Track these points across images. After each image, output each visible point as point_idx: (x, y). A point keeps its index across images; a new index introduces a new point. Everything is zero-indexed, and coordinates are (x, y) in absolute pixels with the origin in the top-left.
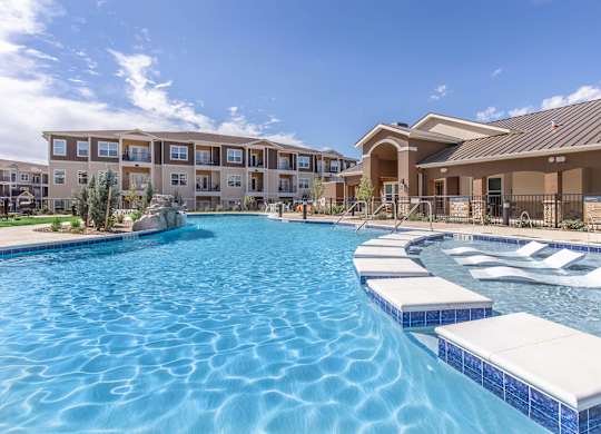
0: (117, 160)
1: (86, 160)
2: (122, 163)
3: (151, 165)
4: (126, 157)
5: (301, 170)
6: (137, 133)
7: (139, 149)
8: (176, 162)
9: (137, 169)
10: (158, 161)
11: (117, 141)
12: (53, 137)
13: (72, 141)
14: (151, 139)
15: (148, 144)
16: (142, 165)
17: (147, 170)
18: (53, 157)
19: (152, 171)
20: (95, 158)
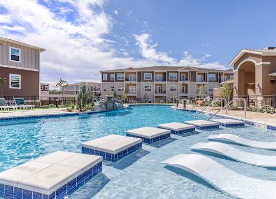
0: (123, 81)
1: (113, 81)
2: (126, 82)
3: (136, 82)
4: (127, 80)
5: (209, 81)
6: (131, 69)
7: (133, 75)
8: (146, 81)
9: (131, 84)
10: (139, 80)
11: (123, 73)
12: (103, 73)
13: (109, 74)
14: (136, 71)
15: (135, 73)
16: (133, 82)
17: (135, 85)
18: (103, 81)
19: (137, 85)
20: (116, 81)
